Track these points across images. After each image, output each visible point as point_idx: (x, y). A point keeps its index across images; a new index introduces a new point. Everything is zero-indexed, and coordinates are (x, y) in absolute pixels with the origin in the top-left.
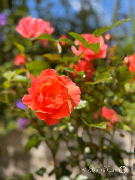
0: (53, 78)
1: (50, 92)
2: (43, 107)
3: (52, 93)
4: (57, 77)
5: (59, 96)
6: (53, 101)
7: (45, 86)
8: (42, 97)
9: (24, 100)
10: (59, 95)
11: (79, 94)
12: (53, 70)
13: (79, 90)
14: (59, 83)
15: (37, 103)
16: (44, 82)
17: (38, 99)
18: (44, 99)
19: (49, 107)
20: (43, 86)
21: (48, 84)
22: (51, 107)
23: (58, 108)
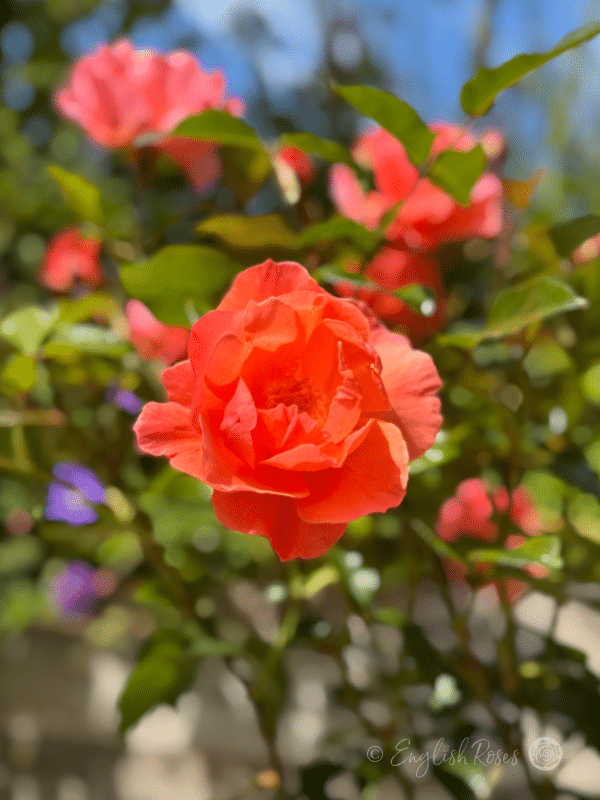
0: (299, 308)
1: (285, 385)
2: (256, 461)
3: (296, 388)
4: (318, 301)
5: (342, 402)
6: (310, 424)
7: (256, 350)
8: (253, 406)
9: (141, 430)
10: (340, 395)
11: (434, 392)
12: (295, 268)
13: (433, 369)
14: (330, 331)
15: (223, 441)
16: (257, 326)
17: (228, 422)
18: (260, 418)
19: (288, 459)
20: (247, 349)
21: (273, 339)
22: (304, 461)
23: (340, 465)
